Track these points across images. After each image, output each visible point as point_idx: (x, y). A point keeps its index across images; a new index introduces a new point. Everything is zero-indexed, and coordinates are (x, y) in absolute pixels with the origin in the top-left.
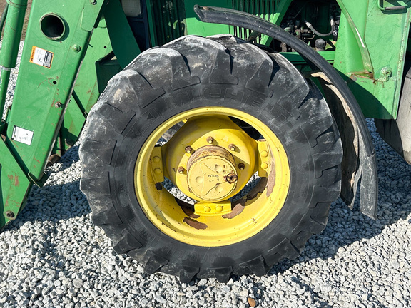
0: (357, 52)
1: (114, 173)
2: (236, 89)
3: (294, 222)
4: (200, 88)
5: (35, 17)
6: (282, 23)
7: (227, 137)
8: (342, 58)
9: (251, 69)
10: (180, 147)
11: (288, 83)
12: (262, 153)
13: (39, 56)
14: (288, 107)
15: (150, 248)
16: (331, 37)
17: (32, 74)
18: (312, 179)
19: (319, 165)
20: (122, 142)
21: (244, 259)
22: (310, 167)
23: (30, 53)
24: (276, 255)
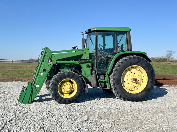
0: (85, 73)
1: (55, 87)
2: (70, 76)
3: (78, 94)
4: (66, 76)
5: (42, 69)
6: (75, 69)
7: (69, 83)
8: (83, 74)
9: (72, 74)
10: (63, 85)
11: (76, 75)
12: (73, 86)
13: (42, 74)
14: (76, 78)
15: (59, 98)
16: (81, 72)
17: (41, 77)
18: (80, 87)
19: (81, 86)
20: (57, 83)
21: (72, 100)
22: (80, 86)
23: (40, 74)
24: (76, 99)
